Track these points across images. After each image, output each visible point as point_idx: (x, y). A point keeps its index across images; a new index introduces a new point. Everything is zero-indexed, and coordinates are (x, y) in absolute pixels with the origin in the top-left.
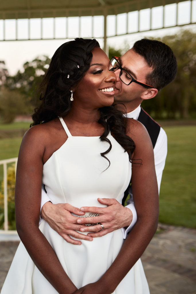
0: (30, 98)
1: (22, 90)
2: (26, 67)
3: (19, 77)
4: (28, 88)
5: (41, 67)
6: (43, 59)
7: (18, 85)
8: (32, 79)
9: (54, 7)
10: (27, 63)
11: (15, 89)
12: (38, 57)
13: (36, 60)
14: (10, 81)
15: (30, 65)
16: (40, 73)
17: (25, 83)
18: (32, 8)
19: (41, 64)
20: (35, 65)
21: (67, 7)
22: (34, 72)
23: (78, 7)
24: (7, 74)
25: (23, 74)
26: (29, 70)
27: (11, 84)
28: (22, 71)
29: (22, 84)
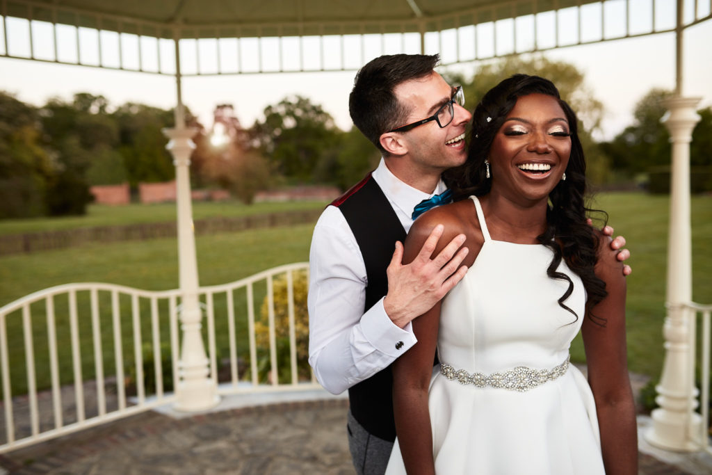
0: (276, 164)
1: (262, 151)
2: (269, 112)
3: (258, 130)
4: (271, 148)
5: (290, 113)
6: (294, 100)
7: (256, 143)
8: (277, 132)
9: (341, 19)
10: (269, 108)
11: (251, 149)
12: (286, 98)
13: (284, 103)
14: (244, 137)
15: (274, 111)
16: (289, 123)
17: (267, 139)
18: (306, 19)
19: (292, 109)
20: (281, 110)
21: (362, 18)
22: (281, 122)
23: (378, 18)
24: (237, 125)
25: (264, 125)
26: (273, 118)
27: (244, 142)
28: (262, 119)
29: (262, 141)
